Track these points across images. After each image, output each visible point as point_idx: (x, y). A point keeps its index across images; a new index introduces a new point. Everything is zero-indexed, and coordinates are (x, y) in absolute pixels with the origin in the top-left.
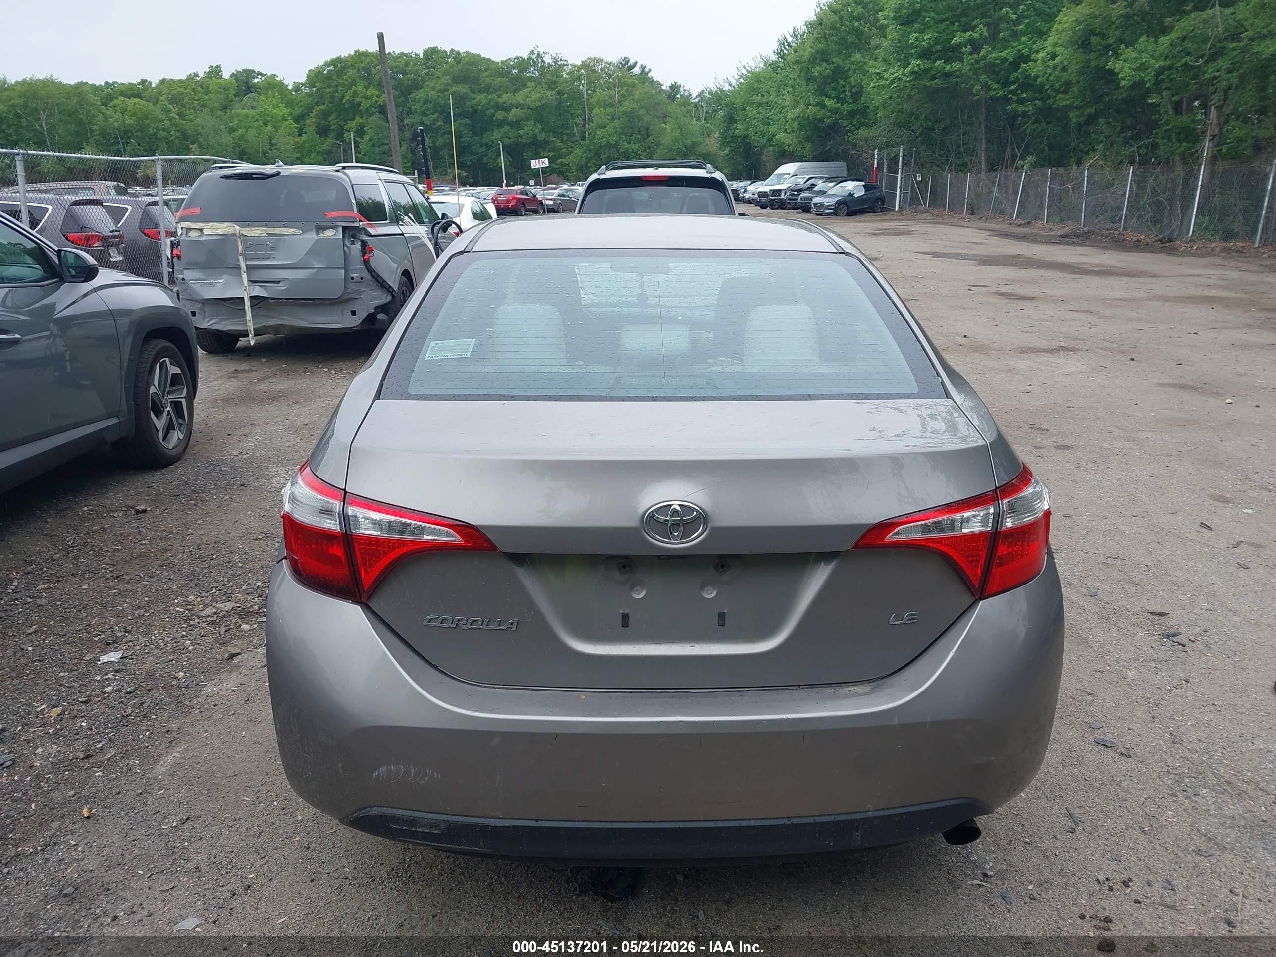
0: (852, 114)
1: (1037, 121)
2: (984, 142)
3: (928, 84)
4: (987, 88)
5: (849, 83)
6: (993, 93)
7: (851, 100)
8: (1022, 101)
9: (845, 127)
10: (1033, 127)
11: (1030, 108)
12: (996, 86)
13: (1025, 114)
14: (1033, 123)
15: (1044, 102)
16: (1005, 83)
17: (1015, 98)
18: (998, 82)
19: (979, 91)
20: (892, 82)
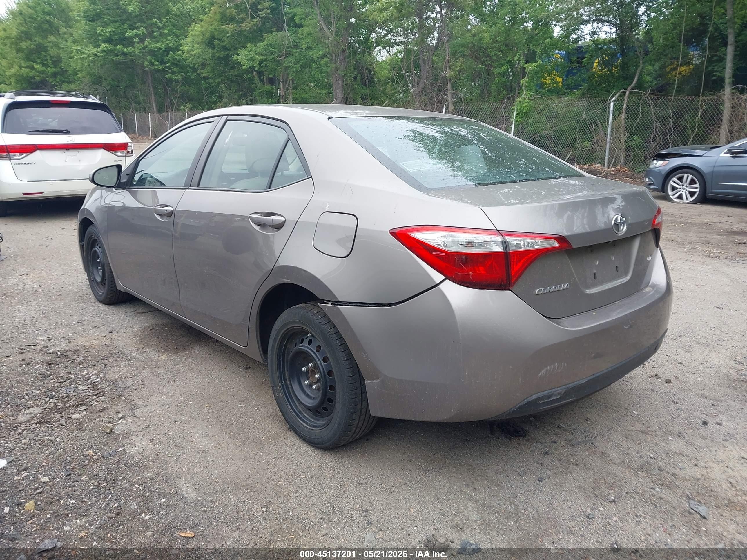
0: (54, 75)
1: (183, 85)
2: (153, 95)
3: (114, 59)
4: (153, 64)
5: (49, 55)
6: (156, 67)
7: (52, 66)
8: (173, 73)
9: (50, 83)
10: (182, 88)
11: (179, 77)
12: (157, 63)
13: (176, 81)
14: (181, 86)
15: (186, 74)
16: (162, 62)
17: (170, 71)
18: (158, 61)
19: (148, 66)
20: (89, 56)
